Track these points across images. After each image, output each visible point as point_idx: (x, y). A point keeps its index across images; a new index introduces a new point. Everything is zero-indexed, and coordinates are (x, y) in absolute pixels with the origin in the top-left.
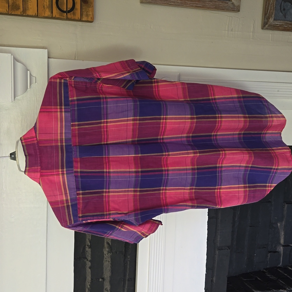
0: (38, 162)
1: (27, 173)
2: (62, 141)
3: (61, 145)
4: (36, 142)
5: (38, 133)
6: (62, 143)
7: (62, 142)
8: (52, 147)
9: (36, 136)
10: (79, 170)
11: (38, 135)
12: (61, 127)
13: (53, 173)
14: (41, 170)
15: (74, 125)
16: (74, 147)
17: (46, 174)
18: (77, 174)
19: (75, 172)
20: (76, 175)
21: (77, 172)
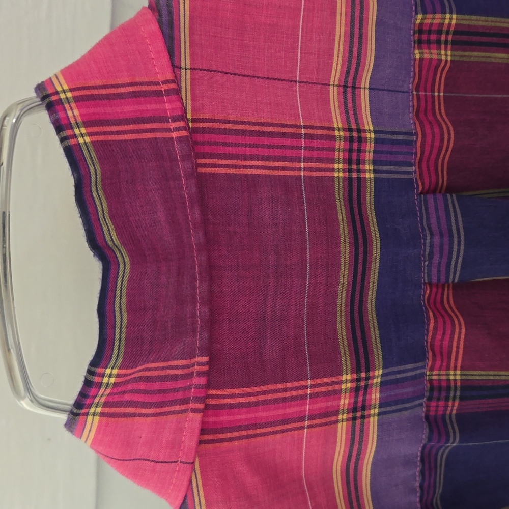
0: (194, 316)
1: (92, 422)
2: (355, 145)
3: (350, 179)
4: (175, 132)
5: (185, 61)
6: (358, 163)
7: (354, 156)
8: (287, 186)
9: (176, 80)
10: (455, 375)
11: (186, 77)
12: (352, 35)
13: (292, 410)
14: (208, 386)
15: (433, 37)
16: (430, 198)
17: (242, 416)
18: (441, 403)
19: (432, 389)
20: (432, 414)
21: (444, 394)
